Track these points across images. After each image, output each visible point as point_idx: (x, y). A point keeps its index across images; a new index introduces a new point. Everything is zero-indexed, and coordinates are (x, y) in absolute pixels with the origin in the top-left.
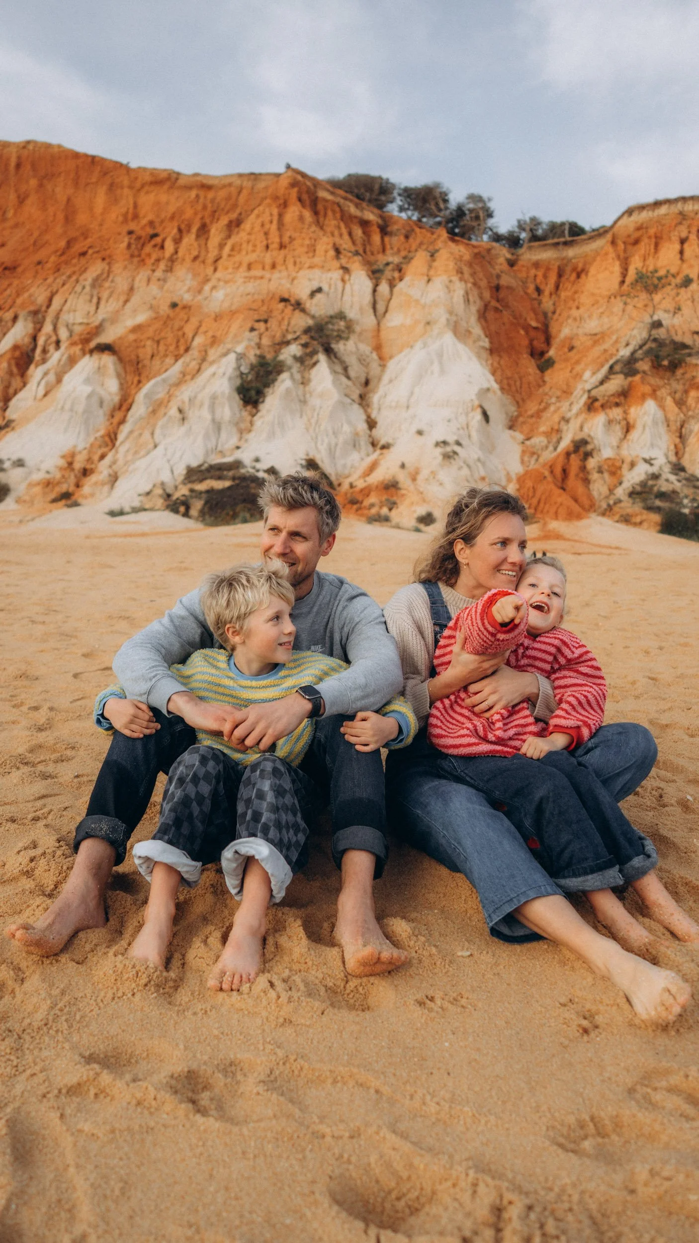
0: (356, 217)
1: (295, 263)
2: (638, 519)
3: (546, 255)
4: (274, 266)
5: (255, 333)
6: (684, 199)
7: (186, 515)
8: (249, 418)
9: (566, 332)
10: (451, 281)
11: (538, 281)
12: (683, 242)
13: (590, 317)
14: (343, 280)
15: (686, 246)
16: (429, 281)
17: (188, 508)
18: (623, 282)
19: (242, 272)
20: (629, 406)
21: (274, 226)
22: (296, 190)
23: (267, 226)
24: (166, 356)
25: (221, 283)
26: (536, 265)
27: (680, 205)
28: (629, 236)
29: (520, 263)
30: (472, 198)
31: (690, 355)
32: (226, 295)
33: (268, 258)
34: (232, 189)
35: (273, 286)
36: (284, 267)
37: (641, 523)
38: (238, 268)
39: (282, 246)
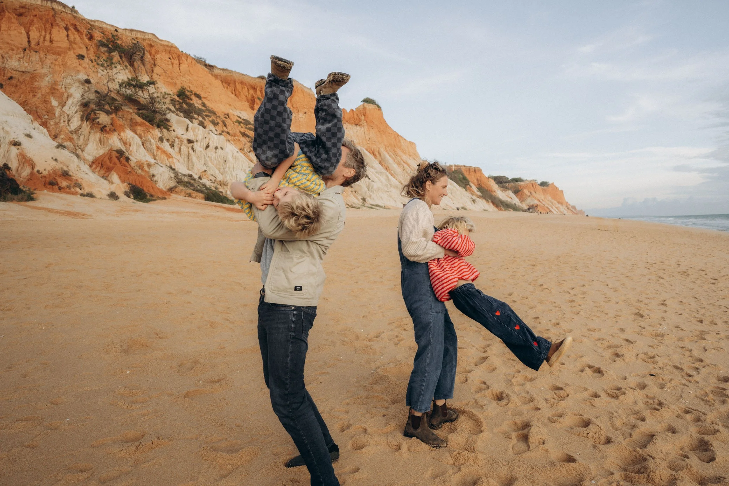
2: (194, 195)
12: (66, 29)
13: (10, 58)
15: (69, 33)
18: (29, 41)
20: (120, 132)
31: (121, 105)
37: (196, 197)
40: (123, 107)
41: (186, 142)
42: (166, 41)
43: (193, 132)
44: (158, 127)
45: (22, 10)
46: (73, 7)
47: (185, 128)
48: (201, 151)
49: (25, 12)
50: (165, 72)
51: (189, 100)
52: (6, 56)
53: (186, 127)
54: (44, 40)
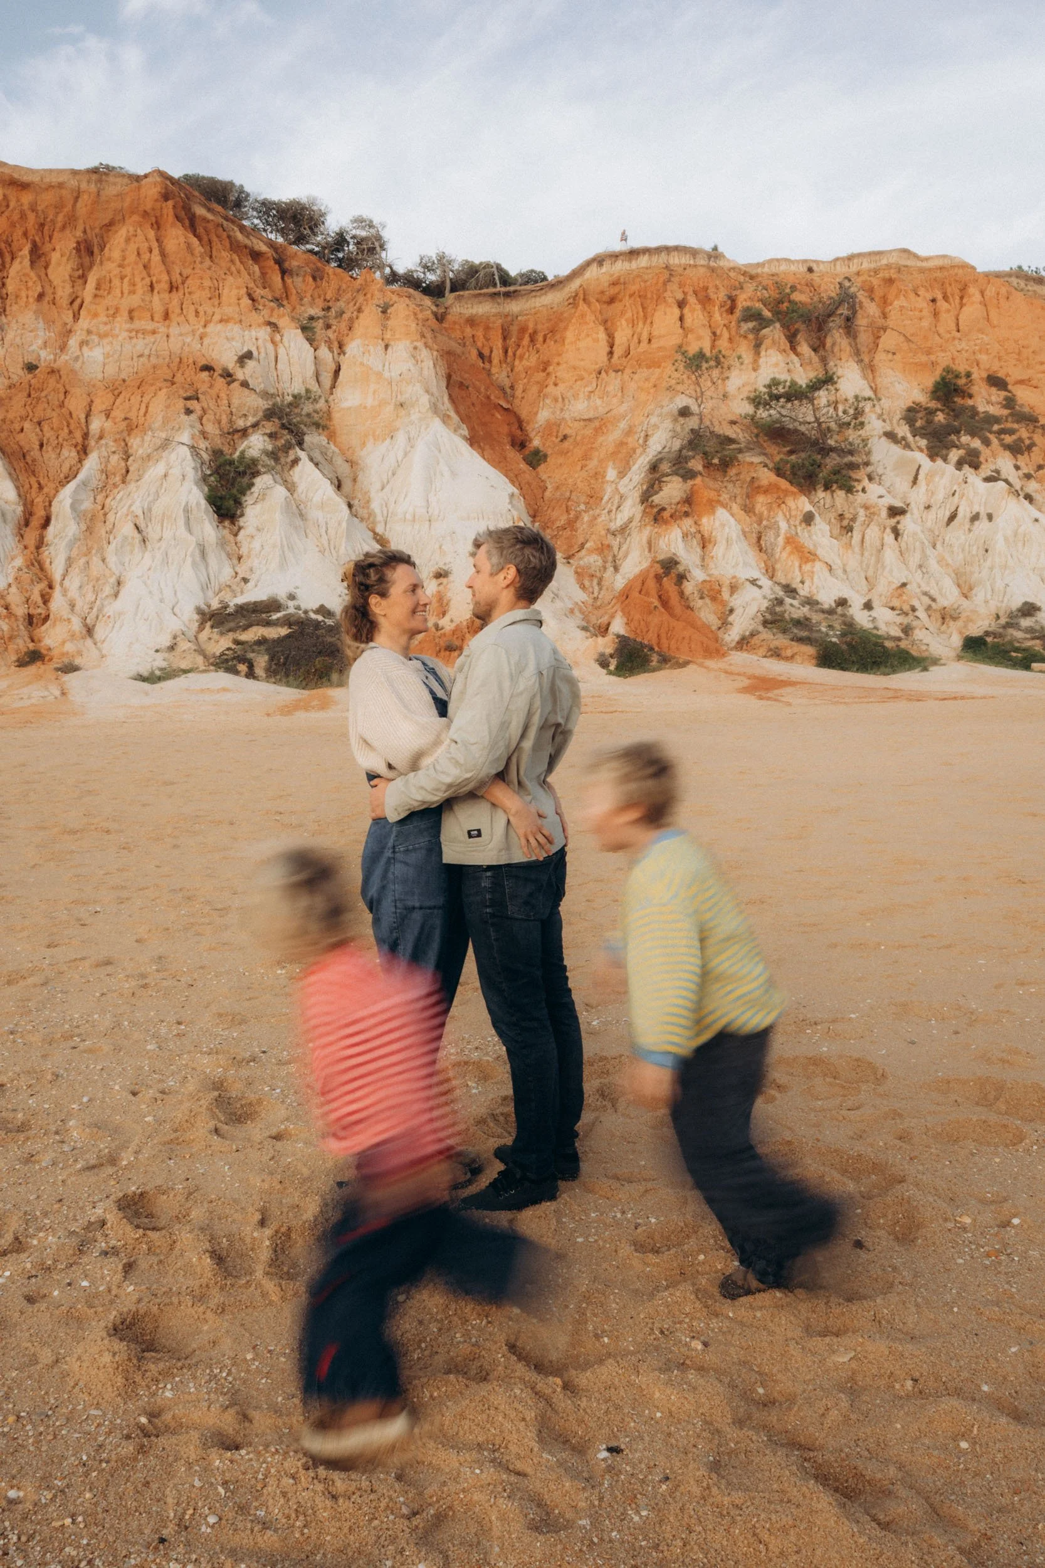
0: (246, 247)
1: (197, 313)
2: (789, 653)
3: (483, 309)
4: (167, 316)
5: (193, 417)
6: (667, 249)
7: (251, 674)
8: (231, 538)
9: (544, 415)
10: (415, 348)
11: (479, 344)
12: (681, 304)
13: (576, 396)
14: (273, 342)
15: (686, 310)
16: (387, 347)
17: (251, 667)
18: (611, 353)
19: (121, 324)
20: (700, 516)
21: (156, 257)
22: (170, 203)
23: (146, 256)
24: (60, 446)
25: (95, 338)
26: (471, 321)
27: (662, 259)
28: (602, 292)
29: (449, 317)
30: (359, 221)
31: (740, 451)
32: (107, 356)
33: (157, 304)
34: (64, 192)
35: (175, 345)
36: (182, 318)
37: (792, 657)
38: (114, 315)
39: (172, 288)
40: (740, 456)
41: (884, 513)
42: (938, 257)
43: (928, 485)
44: (827, 488)
45: (613, 291)
46: (715, 249)
47: (911, 478)
48: (915, 534)
49: (618, 293)
50: (908, 340)
51: (963, 398)
52: (569, 394)
53: (913, 474)
54: (639, 342)
